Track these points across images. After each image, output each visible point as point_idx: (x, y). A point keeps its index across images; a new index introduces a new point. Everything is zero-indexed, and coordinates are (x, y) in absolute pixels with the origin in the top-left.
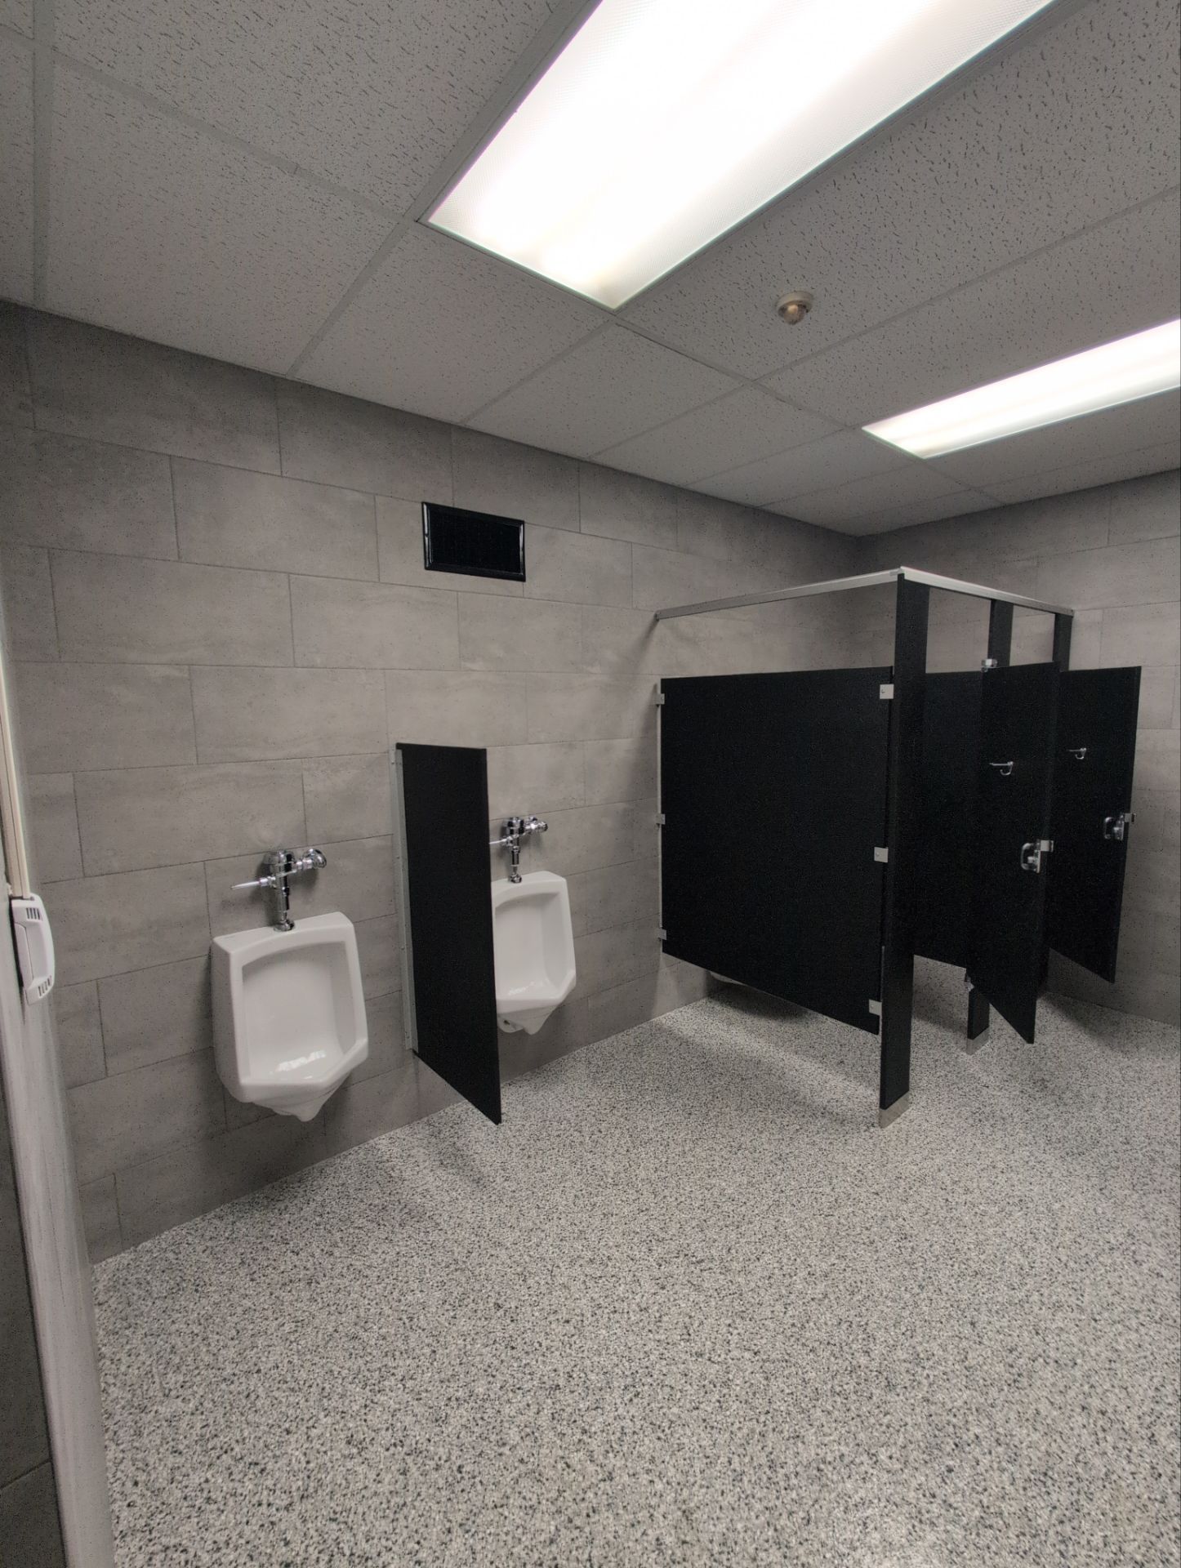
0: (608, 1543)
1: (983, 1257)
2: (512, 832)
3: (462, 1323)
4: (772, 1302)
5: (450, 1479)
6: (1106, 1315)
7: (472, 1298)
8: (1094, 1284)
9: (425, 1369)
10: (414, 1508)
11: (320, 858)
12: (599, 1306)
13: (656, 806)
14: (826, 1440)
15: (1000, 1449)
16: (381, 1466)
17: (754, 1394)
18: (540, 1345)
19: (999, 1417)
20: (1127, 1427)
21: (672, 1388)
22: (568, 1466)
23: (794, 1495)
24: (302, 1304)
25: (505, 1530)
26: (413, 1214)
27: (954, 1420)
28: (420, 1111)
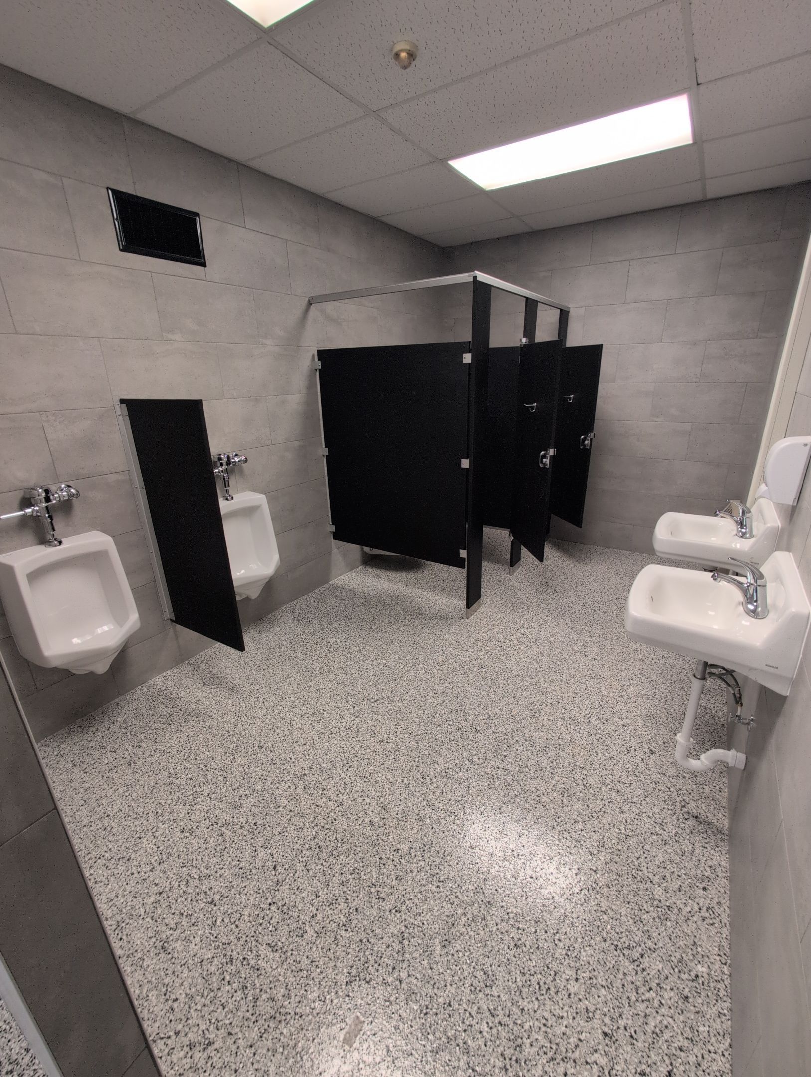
0: (345, 830)
1: (518, 668)
2: (222, 465)
3: (240, 760)
4: (417, 710)
5: (250, 830)
6: (572, 680)
7: (243, 747)
8: (568, 669)
9: (222, 787)
10: (232, 847)
11: (73, 490)
12: (322, 733)
13: (321, 444)
14: (449, 760)
15: (527, 743)
16: (206, 836)
17: (412, 751)
18: (291, 759)
19: (526, 731)
20: (579, 721)
21: (368, 759)
22: (318, 806)
23: (435, 785)
24: (128, 777)
25: (288, 841)
26: (191, 715)
27: (507, 737)
28: (181, 657)
